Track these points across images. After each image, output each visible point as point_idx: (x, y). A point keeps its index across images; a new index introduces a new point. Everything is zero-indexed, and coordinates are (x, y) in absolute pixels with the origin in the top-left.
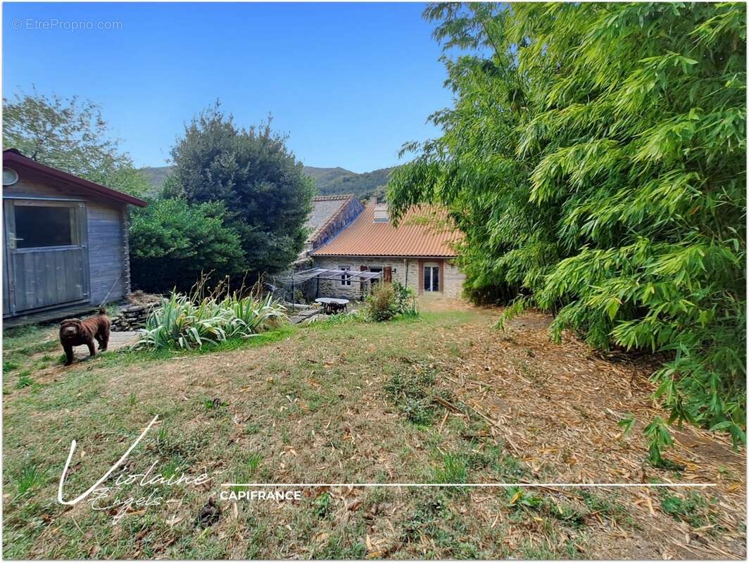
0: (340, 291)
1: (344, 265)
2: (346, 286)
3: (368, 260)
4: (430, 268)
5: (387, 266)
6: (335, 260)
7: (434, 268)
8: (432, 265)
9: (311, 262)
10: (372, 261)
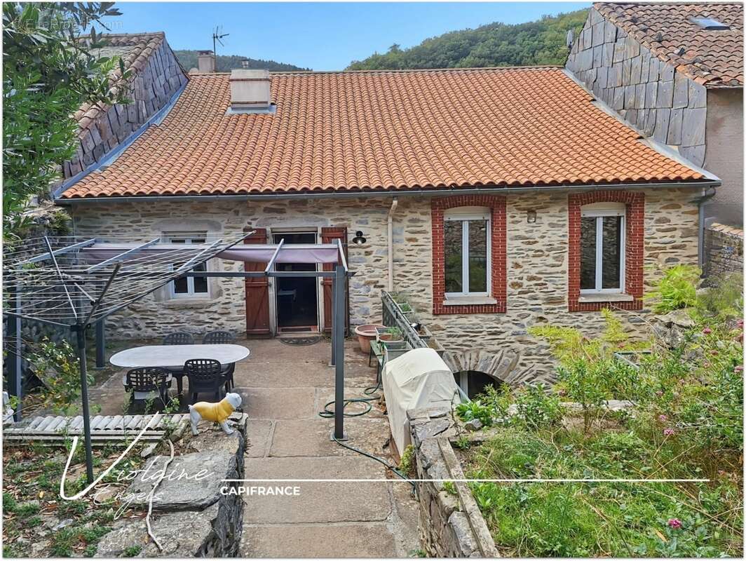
0: (172, 316)
1: (181, 228)
2: (191, 296)
3: (267, 210)
4: (460, 223)
5: (330, 223)
6: (148, 215)
7: (473, 225)
8: (464, 217)
9: (62, 222)
10: (281, 211)
